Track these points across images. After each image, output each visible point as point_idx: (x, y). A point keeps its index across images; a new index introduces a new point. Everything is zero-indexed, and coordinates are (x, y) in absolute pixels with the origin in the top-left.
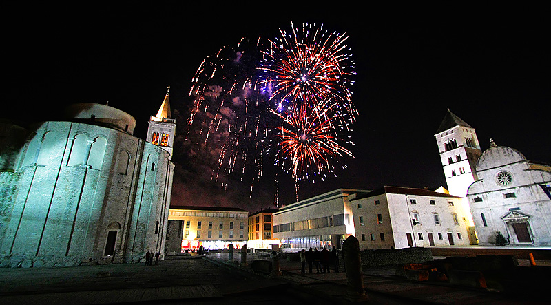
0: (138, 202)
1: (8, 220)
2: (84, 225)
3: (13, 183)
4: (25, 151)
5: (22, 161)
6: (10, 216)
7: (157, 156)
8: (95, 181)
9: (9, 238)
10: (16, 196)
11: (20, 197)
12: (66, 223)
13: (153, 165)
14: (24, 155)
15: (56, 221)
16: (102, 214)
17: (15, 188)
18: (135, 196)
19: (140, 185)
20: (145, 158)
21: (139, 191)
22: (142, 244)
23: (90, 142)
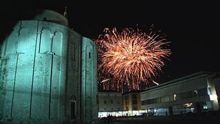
0: (84, 81)
1: (4, 94)
2: (56, 97)
3: (3, 66)
4: (6, 43)
5: (5, 50)
6: (5, 90)
7: (92, 47)
8: (59, 64)
9: (7, 106)
10: (7, 76)
11: (10, 76)
12: (45, 95)
13: (90, 53)
14: (6, 46)
15: (38, 94)
16: (66, 88)
17: (5, 70)
18: (81, 76)
19: (84, 68)
20: (84, 49)
21: (84, 73)
22: (91, 111)
23: (52, 35)
